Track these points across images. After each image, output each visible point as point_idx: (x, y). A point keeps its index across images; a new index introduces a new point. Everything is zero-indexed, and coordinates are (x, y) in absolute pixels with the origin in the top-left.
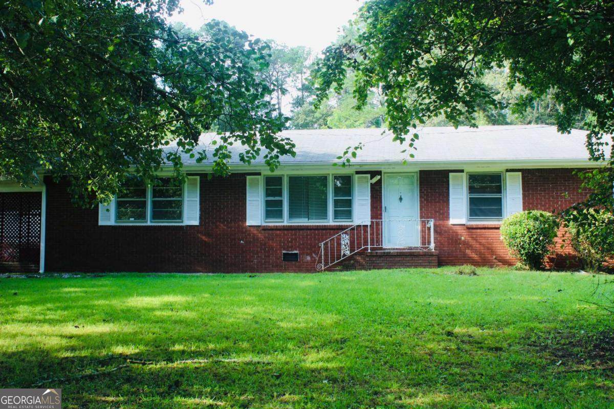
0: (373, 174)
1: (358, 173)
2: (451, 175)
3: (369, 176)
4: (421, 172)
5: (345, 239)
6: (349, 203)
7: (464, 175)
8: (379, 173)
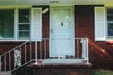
0: (44, 7)
1: (33, 7)
2: (95, 8)
3: (41, 8)
4: (75, 6)
5: (17, 54)
6: (28, 27)
7: (104, 8)
8: (48, 7)
